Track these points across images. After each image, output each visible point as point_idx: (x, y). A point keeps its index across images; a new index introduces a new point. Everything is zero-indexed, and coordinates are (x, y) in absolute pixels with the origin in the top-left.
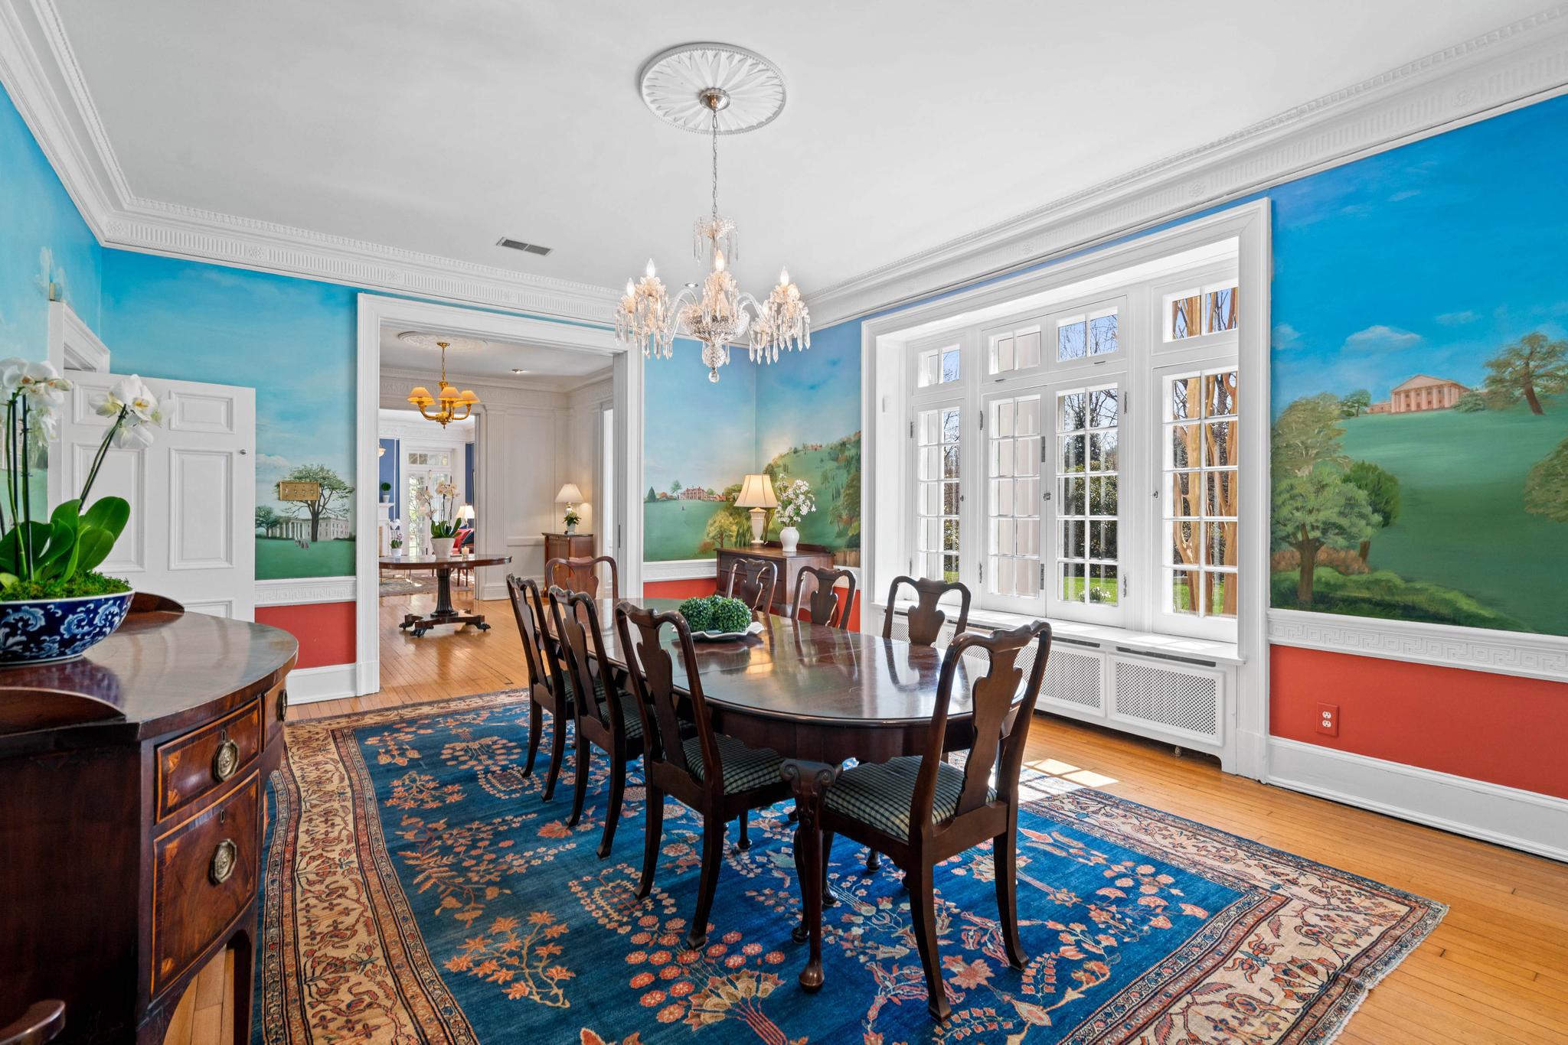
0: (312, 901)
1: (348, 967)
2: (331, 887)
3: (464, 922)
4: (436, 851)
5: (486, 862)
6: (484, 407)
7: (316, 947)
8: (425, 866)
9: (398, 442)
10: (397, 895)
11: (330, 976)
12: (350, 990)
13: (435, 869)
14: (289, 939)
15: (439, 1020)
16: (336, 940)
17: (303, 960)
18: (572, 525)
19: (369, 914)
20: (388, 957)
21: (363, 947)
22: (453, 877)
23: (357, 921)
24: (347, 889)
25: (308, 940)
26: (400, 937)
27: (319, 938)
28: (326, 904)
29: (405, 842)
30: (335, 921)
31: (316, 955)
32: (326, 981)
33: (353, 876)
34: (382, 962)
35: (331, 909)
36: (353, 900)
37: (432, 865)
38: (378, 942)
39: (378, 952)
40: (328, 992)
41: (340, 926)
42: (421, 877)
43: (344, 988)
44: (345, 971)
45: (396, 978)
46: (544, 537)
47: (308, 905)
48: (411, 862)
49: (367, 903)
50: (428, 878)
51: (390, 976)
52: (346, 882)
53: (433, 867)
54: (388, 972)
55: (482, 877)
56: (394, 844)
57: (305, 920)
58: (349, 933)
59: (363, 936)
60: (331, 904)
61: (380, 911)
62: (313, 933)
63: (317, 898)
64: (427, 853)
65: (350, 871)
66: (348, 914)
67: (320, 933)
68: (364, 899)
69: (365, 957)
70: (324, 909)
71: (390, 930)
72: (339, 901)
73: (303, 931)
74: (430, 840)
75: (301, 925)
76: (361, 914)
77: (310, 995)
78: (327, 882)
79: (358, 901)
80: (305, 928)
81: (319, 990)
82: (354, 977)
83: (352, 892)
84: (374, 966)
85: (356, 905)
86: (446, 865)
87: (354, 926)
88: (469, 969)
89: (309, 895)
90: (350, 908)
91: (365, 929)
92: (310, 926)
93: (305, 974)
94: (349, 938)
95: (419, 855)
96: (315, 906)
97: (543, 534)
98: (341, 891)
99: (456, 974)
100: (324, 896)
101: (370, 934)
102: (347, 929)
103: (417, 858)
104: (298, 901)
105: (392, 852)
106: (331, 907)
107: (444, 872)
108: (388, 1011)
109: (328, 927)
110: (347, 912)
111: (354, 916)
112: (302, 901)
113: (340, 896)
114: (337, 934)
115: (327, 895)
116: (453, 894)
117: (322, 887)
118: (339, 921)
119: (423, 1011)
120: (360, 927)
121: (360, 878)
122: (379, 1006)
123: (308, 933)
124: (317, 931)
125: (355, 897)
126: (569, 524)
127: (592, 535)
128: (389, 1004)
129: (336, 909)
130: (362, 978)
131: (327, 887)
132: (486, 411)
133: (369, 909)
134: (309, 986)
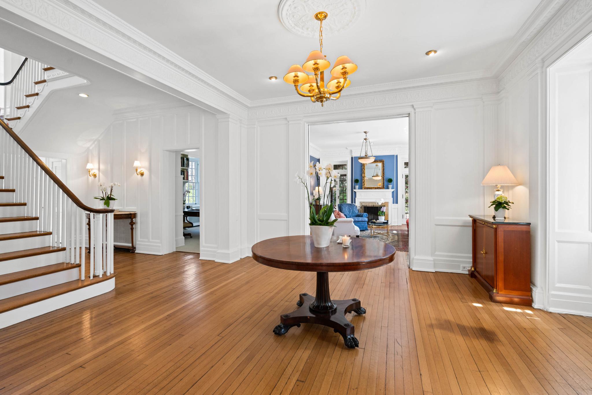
6: (413, 106)
9: (397, 156)
18: (501, 210)
46: (471, 219)
97: (471, 217)
126: (496, 209)
127: (529, 224)
132: (415, 109)
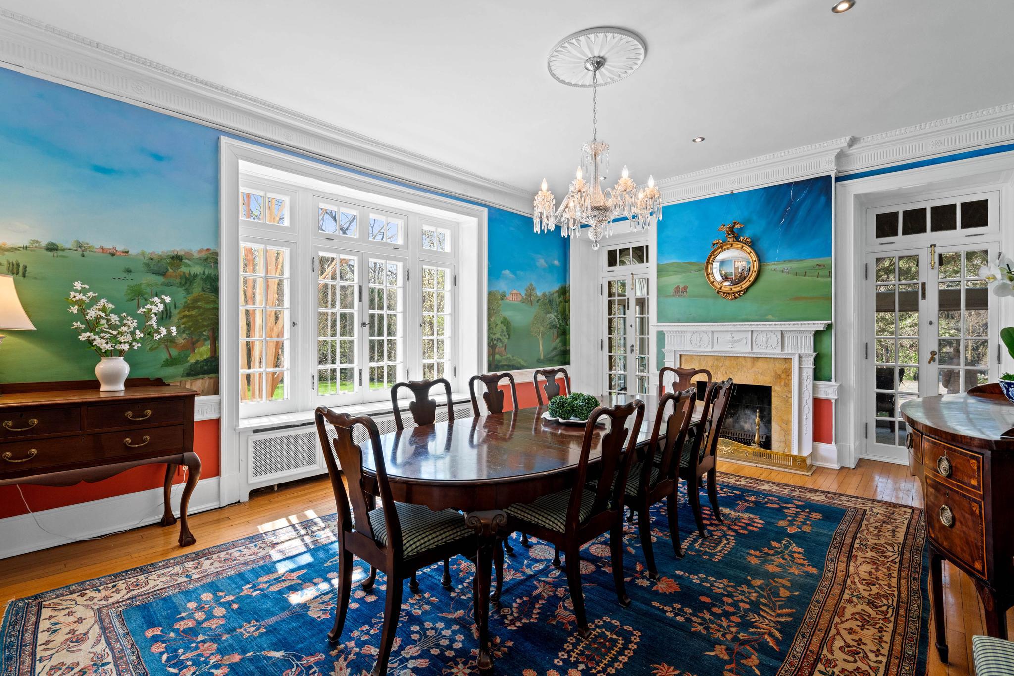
0: (872, 656)
1: (867, 601)
2: (851, 659)
3: (789, 581)
4: (752, 630)
5: (735, 598)
7: (881, 621)
8: (772, 624)
10: (810, 618)
11: (879, 602)
12: (871, 590)
13: (769, 617)
14: (898, 639)
15: (838, 560)
16: (866, 617)
17: (892, 619)
19: (837, 619)
20: (843, 592)
21: (852, 604)
22: (765, 605)
23: (847, 620)
24: (841, 648)
25: (885, 629)
26: (829, 596)
27: (878, 626)
28: (862, 646)
29: (763, 657)
30: (862, 630)
31: (883, 617)
32: (882, 601)
33: (830, 656)
34: (847, 591)
35: (860, 640)
36: (841, 637)
37: (767, 622)
38: (842, 601)
39: (846, 597)
40: (884, 596)
41: (860, 624)
42: (783, 619)
43: (873, 593)
44: (869, 600)
45: (845, 582)
47: (877, 656)
48: (778, 635)
49: (833, 627)
50: (779, 615)
51: (847, 584)
52: (839, 655)
53: (768, 619)
54: (847, 586)
55: (749, 593)
56: (773, 663)
57: (883, 644)
58: (857, 617)
59: (849, 610)
60: (859, 645)
61: (828, 617)
62: (880, 632)
63: (867, 657)
64: (759, 634)
65: (828, 662)
66: (851, 629)
67: (875, 628)
68: (833, 632)
69: (854, 599)
70: (866, 644)
71: (831, 602)
72: (852, 643)
73: (887, 637)
74: (743, 643)
75: (887, 643)
76: (842, 622)
77: (893, 600)
78: (854, 666)
79: (838, 633)
80: (885, 639)
81: (888, 599)
82: (866, 594)
83: (839, 643)
84: (852, 593)
85: (843, 632)
86: (759, 615)
87: (851, 619)
88: (808, 565)
89: (873, 664)
90: (847, 632)
91: (845, 613)
92: (881, 638)
93: (893, 611)
94: (858, 613)
95: (766, 637)
96: (872, 651)
98: (846, 649)
99: (816, 567)
100: (861, 655)
101: (844, 608)
102: (857, 620)
103: (771, 635)
104: (884, 664)
105: (781, 656)
106: (860, 642)
107: (765, 611)
108: (858, 574)
109: (868, 629)
110: (851, 631)
111: (847, 625)
112: (881, 662)
113: (849, 646)
114: (865, 621)
115: (858, 653)
116: (777, 595)
117: (859, 664)
118: (859, 628)
119: (842, 566)
120: (848, 614)
121: (825, 651)
122: (859, 577)
123: (884, 633)
124: (877, 631)
125: (838, 637)
128: (855, 575)
129: (856, 638)
130: (862, 592)
131: (855, 661)
133: (835, 622)
134: (892, 604)
